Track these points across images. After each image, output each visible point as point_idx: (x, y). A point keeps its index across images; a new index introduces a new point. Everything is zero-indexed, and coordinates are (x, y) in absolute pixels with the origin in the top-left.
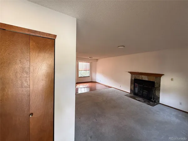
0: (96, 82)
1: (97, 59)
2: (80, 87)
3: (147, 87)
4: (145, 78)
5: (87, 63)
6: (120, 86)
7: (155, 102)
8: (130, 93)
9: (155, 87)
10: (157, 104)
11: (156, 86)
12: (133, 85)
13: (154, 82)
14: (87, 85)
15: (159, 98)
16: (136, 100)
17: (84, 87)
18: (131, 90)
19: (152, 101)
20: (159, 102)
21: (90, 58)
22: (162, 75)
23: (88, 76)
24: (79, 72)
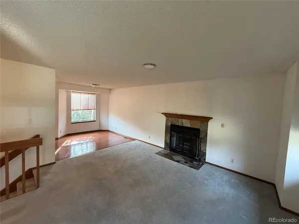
0: (108, 131)
1: (110, 89)
2: (73, 143)
3: (189, 137)
4: (187, 123)
5: (90, 95)
6: (149, 137)
7: (200, 160)
8: (165, 148)
9: (200, 137)
10: (203, 164)
11: (202, 135)
12: (169, 135)
13: (198, 130)
14: (90, 137)
15: (205, 154)
16: (174, 160)
17: (82, 142)
18: (166, 143)
19: (196, 160)
20: (205, 160)
21: (93, 86)
22: (209, 119)
23: (92, 119)
24: (72, 113)
